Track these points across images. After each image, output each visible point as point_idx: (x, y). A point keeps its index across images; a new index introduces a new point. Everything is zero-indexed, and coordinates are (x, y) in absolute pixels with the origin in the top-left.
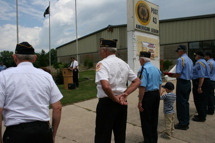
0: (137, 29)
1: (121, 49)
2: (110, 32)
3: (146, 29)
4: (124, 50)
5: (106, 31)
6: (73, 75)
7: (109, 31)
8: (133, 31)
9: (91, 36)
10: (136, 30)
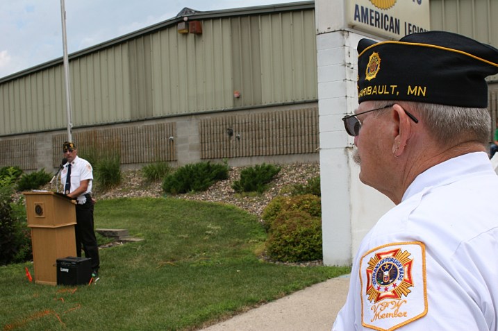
0: (357, 22)
1: (238, 107)
2: (191, 36)
3: (388, 23)
4: (253, 113)
5: (173, 34)
6: (78, 220)
7: (185, 34)
8: (342, 31)
9: (103, 55)
10: (353, 27)
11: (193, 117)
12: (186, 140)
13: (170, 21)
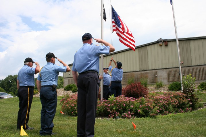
2: (163, 46)
5: (156, 46)
11: (165, 70)
12: (161, 76)
13: (156, 42)
